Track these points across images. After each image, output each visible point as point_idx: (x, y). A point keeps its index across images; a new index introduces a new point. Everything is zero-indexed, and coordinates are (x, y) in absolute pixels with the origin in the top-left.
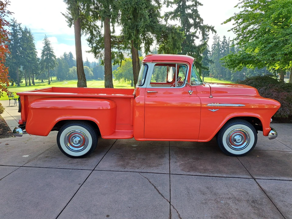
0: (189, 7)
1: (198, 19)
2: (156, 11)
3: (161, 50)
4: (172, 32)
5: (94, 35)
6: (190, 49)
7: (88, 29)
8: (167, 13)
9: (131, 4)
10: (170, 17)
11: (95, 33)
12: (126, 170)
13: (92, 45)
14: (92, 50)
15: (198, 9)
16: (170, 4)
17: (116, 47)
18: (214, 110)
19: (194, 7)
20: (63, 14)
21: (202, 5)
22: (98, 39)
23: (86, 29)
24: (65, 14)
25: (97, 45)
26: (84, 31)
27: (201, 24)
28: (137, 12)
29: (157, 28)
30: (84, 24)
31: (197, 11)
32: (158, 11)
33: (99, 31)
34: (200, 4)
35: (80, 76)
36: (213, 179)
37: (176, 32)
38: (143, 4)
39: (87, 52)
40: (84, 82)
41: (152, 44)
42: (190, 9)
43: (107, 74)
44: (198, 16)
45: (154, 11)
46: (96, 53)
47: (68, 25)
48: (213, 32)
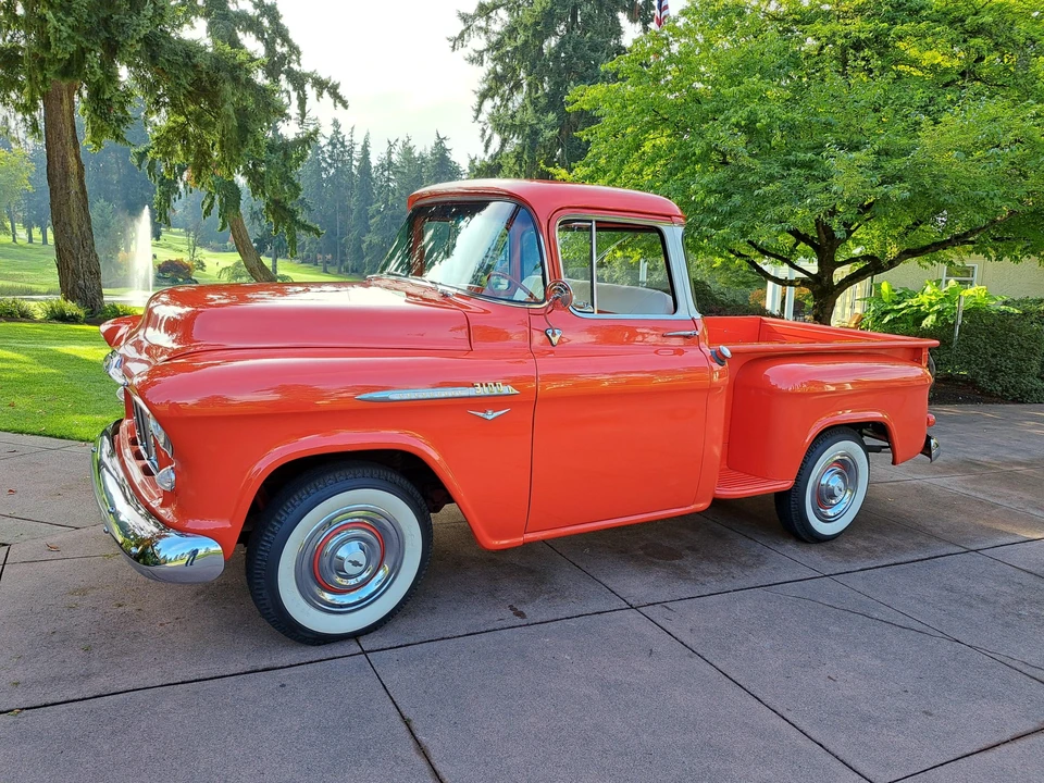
1: (283, 45)
3: (168, 139)
4: (236, 79)
15: (279, 8)
27: (291, 65)
29: (171, 49)
31: (278, 13)
44: (281, 33)
48: (337, 104)
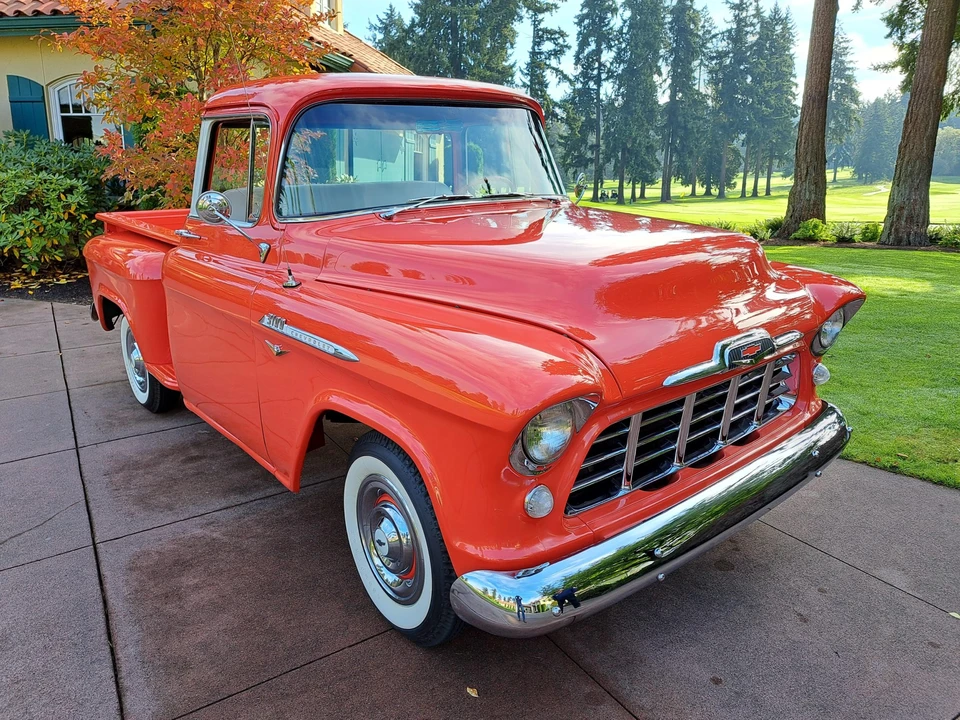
13: (901, 38)
35: (803, 166)
39: (876, 69)
40: (813, 187)
43: (906, 159)
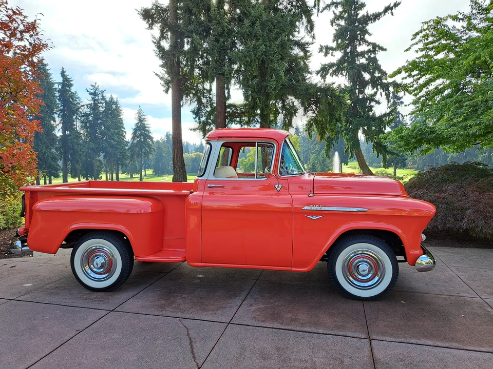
0: (362, 54)
1: (379, 73)
2: (302, 63)
3: (310, 124)
4: (327, 95)
5: (203, 104)
6: (365, 122)
7: (194, 95)
8: (325, 65)
9: (255, 54)
10: (331, 71)
11: (204, 100)
12: (163, 313)
13: (199, 119)
14: (199, 127)
15: (377, 57)
16: (331, 52)
17: (237, 121)
18: (315, 218)
19: (371, 54)
20: (157, 75)
21: (385, 50)
22: (209, 109)
23: (191, 95)
24: (159, 74)
25: (207, 119)
26: (189, 97)
27: (383, 81)
28: (266, 66)
29: (301, 89)
30: (189, 88)
31: (376, 59)
32: (305, 63)
33: (210, 98)
34: (382, 49)
35: (177, 167)
36: (296, 336)
37: (333, 95)
38: (275, 53)
39: (191, 130)
40: (182, 176)
41: (296, 114)
42: (364, 57)
44: (378, 68)
45: (297, 64)
46: (205, 132)
47: (164, 91)
48: (406, 93)
